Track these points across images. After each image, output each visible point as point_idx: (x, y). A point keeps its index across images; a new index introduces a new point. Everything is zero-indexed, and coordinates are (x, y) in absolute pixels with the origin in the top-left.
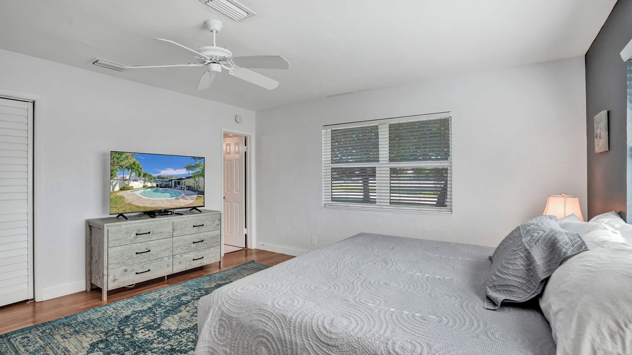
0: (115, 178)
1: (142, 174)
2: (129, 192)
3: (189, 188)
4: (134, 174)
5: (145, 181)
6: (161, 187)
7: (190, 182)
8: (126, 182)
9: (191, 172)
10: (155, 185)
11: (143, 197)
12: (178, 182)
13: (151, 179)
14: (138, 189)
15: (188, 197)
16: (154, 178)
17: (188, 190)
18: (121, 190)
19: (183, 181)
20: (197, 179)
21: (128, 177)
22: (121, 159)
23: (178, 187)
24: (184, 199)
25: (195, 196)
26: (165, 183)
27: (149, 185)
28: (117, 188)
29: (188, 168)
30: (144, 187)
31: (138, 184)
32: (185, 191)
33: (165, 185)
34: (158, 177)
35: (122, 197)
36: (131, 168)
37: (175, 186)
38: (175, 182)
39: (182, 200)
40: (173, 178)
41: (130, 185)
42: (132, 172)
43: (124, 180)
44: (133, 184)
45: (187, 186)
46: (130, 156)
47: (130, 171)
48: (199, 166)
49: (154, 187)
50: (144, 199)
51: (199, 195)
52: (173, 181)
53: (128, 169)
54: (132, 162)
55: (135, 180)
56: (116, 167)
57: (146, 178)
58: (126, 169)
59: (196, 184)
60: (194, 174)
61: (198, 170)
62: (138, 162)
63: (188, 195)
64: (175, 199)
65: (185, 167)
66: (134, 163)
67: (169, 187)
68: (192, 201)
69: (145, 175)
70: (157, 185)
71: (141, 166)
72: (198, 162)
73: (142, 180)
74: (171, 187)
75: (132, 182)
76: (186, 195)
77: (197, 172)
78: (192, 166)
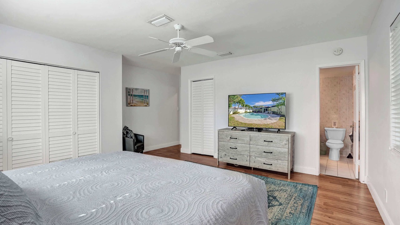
0: (231, 108)
1: (245, 106)
2: (237, 115)
3: (274, 113)
4: (240, 105)
5: (246, 109)
6: (255, 112)
7: (275, 109)
8: (236, 110)
9: (275, 103)
10: (251, 111)
11: (244, 118)
12: (266, 109)
13: (250, 108)
14: (242, 113)
15: (273, 118)
16: (251, 107)
17: (273, 114)
18: (233, 114)
19: (270, 108)
20: (280, 107)
21: (237, 107)
22: (235, 98)
23: (266, 112)
24: (270, 119)
25: (278, 118)
26: (258, 110)
27: (248, 111)
28: (231, 113)
29: (273, 100)
30: (245, 112)
31: (242, 111)
32: (271, 114)
33: (258, 111)
34: (254, 107)
35: (233, 118)
36: (239, 102)
37: (264, 112)
38: (264, 110)
39: (268, 120)
40: (263, 107)
41: (238, 111)
42: (239, 105)
43: (235, 108)
44: (240, 111)
45: (272, 112)
46: (239, 97)
47: (239, 104)
48: (281, 99)
49: (251, 112)
50: (245, 119)
51: (281, 117)
52: (263, 109)
53: (238, 103)
54: (240, 99)
55: (241, 109)
56: (232, 102)
57: (247, 108)
58: (237, 103)
59: (279, 111)
60: (278, 104)
61: (281, 101)
62: (243, 99)
63: (273, 117)
64: (264, 119)
65: (272, 100)
66: (241, 100)
67: (260, 112)
68: (276, 121)
69: (246, 106)
70: (253, 111)
71: (244, 101)
72: (281, 96)
73: (245, 108)
74: (261, 112)
75: (239, 110)
76: (271, 117)
77: (280, 103)
78: (276, 99)
